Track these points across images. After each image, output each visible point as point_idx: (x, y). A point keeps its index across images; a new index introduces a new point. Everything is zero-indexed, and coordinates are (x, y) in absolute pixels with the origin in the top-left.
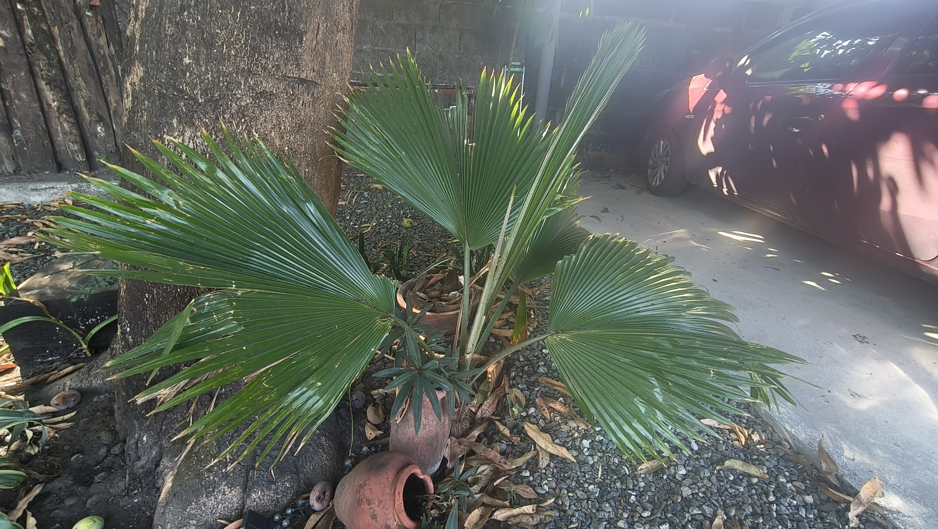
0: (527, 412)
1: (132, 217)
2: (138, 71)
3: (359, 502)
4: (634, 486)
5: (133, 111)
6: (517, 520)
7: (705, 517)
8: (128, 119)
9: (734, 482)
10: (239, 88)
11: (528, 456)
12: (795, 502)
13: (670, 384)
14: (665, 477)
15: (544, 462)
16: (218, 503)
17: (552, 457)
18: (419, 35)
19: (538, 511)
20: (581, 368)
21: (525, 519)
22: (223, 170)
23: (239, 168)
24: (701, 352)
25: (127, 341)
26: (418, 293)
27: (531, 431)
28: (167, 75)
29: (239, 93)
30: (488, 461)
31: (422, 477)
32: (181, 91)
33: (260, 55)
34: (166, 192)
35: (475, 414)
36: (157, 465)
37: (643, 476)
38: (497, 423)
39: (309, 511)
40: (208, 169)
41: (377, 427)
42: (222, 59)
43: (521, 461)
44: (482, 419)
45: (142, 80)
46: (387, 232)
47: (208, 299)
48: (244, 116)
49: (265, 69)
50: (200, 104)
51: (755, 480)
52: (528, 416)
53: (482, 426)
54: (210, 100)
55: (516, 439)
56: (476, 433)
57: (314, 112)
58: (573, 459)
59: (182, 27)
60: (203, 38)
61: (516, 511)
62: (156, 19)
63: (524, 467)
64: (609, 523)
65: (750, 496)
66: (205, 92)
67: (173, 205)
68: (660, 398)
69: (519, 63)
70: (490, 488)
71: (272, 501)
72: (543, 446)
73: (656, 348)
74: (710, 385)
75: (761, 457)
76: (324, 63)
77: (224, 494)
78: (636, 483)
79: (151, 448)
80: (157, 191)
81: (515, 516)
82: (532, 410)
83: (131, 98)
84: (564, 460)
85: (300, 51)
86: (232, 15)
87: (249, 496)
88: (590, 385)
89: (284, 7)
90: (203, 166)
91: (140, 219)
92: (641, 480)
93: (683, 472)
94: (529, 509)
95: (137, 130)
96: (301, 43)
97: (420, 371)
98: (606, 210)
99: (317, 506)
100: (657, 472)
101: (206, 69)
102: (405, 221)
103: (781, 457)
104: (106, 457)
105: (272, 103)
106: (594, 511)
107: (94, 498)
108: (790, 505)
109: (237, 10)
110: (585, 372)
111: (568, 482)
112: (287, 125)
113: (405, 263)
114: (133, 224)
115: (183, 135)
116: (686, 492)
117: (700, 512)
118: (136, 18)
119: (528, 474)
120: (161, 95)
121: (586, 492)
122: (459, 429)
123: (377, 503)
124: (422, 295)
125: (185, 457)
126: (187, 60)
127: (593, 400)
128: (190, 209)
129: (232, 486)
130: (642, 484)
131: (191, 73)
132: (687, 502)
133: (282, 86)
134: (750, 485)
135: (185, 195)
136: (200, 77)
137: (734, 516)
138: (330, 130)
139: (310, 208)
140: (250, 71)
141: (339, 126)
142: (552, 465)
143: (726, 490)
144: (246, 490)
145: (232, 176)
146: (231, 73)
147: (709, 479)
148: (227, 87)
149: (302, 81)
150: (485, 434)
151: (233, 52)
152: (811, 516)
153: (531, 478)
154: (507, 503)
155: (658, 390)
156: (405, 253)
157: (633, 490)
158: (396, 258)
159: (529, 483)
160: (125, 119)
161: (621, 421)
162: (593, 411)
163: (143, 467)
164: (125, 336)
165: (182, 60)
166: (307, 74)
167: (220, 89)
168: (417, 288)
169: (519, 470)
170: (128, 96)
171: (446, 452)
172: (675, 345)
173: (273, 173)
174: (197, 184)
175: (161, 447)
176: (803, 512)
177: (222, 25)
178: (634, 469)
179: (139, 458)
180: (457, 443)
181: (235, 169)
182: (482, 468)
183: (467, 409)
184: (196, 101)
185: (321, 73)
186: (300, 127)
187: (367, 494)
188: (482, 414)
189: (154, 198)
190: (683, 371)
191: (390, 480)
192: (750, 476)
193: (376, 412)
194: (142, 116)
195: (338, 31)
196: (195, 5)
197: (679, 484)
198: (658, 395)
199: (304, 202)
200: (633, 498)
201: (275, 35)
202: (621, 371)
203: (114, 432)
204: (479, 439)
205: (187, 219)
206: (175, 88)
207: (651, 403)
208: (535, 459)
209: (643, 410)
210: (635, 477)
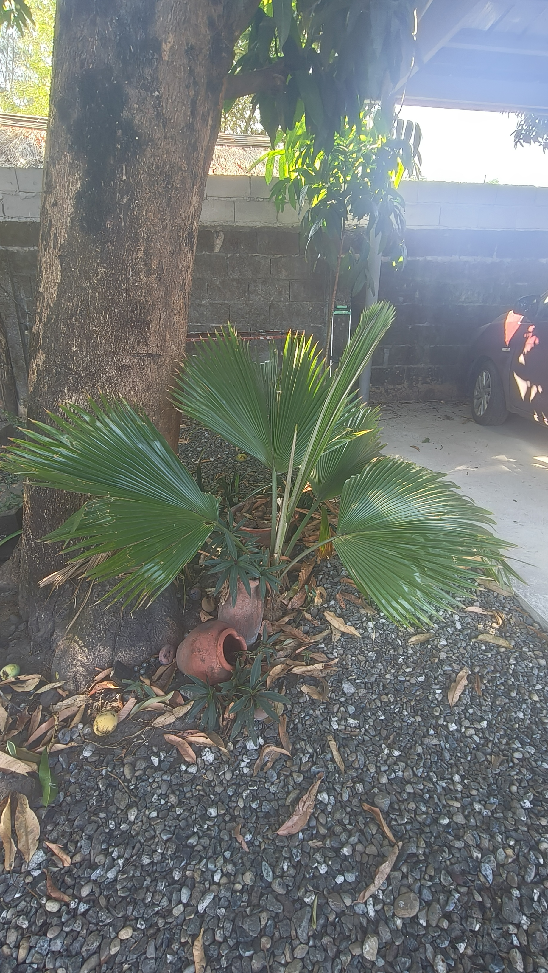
0: (328, 605)
1: (46, 453)
2: (42, 357)
3: (192, 651)
4: (404, 652)
5: (37, 384)
6: (310, 673)
7: (454, 672)
8: (34, 389)
9: (485, 651)
10: (108, 364)
11: (325, 633)
12: (531, 665)
13: (426, 569)
14: (429, 646)
15: (336, 637)
16: (96, 658)
17: (343, 634)
18: (252, 287)
19: (325, 668)
20: (360, 561)
21: (315, 673)
22: (101, 422)
23: (110, 419)
24: (444, 543)
25: (30, 546)
26: (245, 514)
27: (329, 616)
28: (61, 359)
29: (107, 368)
30: (294, 637)
31: (238, 638)
32: (70, 369)
33: (121, 341)
34: (65, 437)
35: (287, 606)
36: (52, 635)
37: (412, 646)
38: (305, 613)
39: (159, 664)
40: (91, 420)
41: (210, 614)
42: (97, 346)
43: (319, 637)
44: (293, 610)
45: (44, 362)
46: (223, 466)
47: (94, 503)
48: (111, 383)
49: (124, 350)
50: (82, 377)
51: (503, 650)
52: (329, 607)
53: (292, 615)
54: (89, 374)
55: (317, 622)
56: (286, 619)
57: (158, 375)
58: (359, 635)
59: (72, 327)
60: (84, 334)
61: (310, 668)
62: (55, 322)
63: (321, 641)
64: (379, 676)
65: (495, 661)
66: (85, 369)
67: (69, 444)
68: (419, 580)
69: (346, 307)
70: (293, 655)
71: (133, 658)
72: (337, 627)
73: (413, 542)
74: (453, 568)
75: (514, 635)
76: (165, 340)
77: (99, 651)
78: (405, 650)
79: (47, 623)
80: (60, 436)
81: (308, 671)
82: (332, 603)
83: (36, 374)
84: (352, 636)
85: (148, 334)
86: (103, 317)
87: (116, 654)
88: (366, 573)
89: (137, 307)
90: (87, 418)
91: (50, 454)
92: (410, 649)
93: (444, 643)
94: (319, 666)
95: (40, 396)
96: (148, 329)
97: (236, 562)
98: (427, 440)
99: (164, 661)
100: (423, 644)
101: (86, 354)
102: (240, 456)
103: (530, 635)
104: (15, 632)
105: (130, 373)
106: (369, 668)
107: (11, 655)
108: (526, 667)
109: (106, 313)
110: (362, 563)
111: (353, 650)
112: (140, 386)
113: (237, 492)
114: (46, 458)
115: (71, 398)
116: (443, 655)
117: (450, 669)
118: (40, 321)
119: (323, 646)
120: (57, 373)
121: (366, 656)
122: (271, 616)
123: (204, 651)
124: (248, 515)
125: (72, 626)
126: (74, 349)
127: (369, 583)
128: (80, 447)
129: (105, 647)
130: (411, 652)
131: (77, 357)
132: (441, 662)
133: (136, 360)
134: (498, 653)
135: (76, 438)
136: (82, 359)
137: (479, 672)
138: (170, 389)
139: (157, 445)
140: (114, 352)
141: (176, 385)
142: (343, 639)
143: (477, 655)
144: (114, 650)
145: (106, 425)
146: (102, 355)
147: (465, 648)
148: (100, 364)
149: (149, 355)
150: (294, 621)
151: (104, 341)
152: (542, 674)
153: (326, 649)
154: (304, 663)
155: (417, 574)
156: (237, 483)
157: (402, 655)
158: (230, 487)
159: (323, 652)
160: (31, 389)
161: (390, 598)
162: (369, 592)
163: (42, 637)
164: (28, 543)
165: (71, 349)
166: (153, 349)
167: (95, 367)
168: (244, 510)
169: (316, 643)
170: (33, 373)
171: (261, 630)
172: (427, 539)
173: (132, 420)
174: (83, 431)
175: (54, 623)
176: (536, 671)
177: (97, 324)
178: (406, 641)
179: (39, 631)
180: (270, 625)
181: (107, 420)
182: (288, 641)
183: (279, 601)
184: (80, 375)
185: (163, 348)
186: (148, 388)
187: (198, 645)
188: (292, 606)
189: (57, 440)
190: (433, 558)
191: (214, 636)
192: (499, 646)
193: (209, 602)
194: (44, 387)
195: (175, 315)
196: (80, 313)
197: (439, 651)
198: (418, 577)
199: (153, 441)
200: (401, 660)
201: (131, 326)
202: (390, 561)
203: (19, 616)
204: (289, 623)
205: (78, 454)
206: (66, 367)
207: (412, 584)
208: (330, 635)
209: (406, 589)
210: (405, 647)
